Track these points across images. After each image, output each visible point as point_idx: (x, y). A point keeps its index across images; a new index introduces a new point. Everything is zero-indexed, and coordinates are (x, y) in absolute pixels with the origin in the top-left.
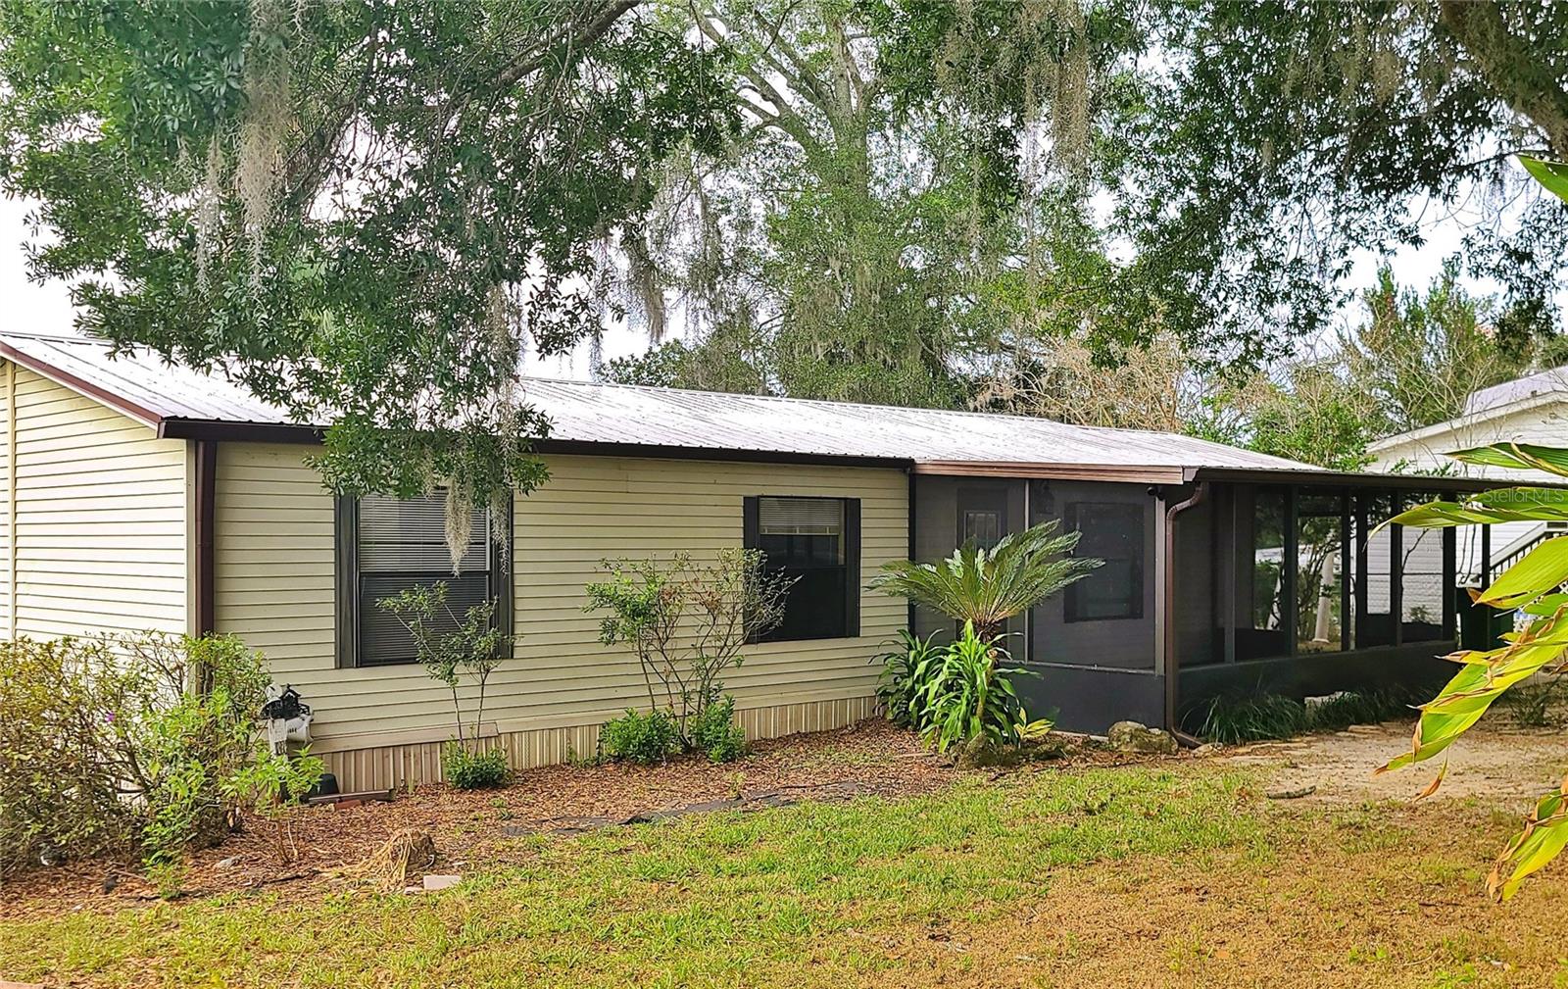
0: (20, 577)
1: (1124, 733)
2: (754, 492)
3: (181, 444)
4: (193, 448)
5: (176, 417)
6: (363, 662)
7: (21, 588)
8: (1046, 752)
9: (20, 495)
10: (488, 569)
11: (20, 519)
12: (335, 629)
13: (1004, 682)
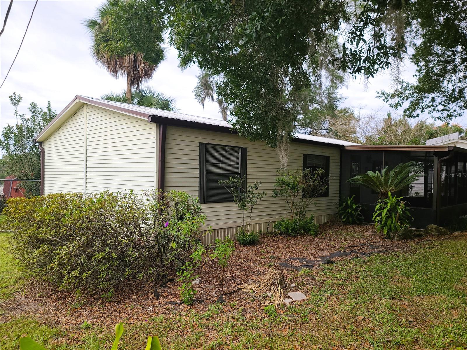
0: (88, 173)
1: (433, 228)
2: (306, 153)
3: (154, 125)
4: (159, 127)
5: (154, 115)
6: (207, 202)
7: (88, 177)
8: (418, 234)
9: (88, 147)
10: (239, 172)
11: (88, 155)
12: (199, 191)
13: (407, 212)
